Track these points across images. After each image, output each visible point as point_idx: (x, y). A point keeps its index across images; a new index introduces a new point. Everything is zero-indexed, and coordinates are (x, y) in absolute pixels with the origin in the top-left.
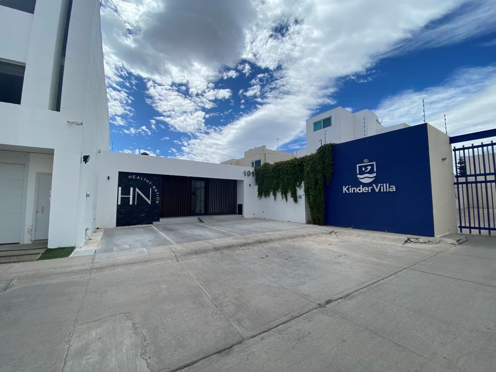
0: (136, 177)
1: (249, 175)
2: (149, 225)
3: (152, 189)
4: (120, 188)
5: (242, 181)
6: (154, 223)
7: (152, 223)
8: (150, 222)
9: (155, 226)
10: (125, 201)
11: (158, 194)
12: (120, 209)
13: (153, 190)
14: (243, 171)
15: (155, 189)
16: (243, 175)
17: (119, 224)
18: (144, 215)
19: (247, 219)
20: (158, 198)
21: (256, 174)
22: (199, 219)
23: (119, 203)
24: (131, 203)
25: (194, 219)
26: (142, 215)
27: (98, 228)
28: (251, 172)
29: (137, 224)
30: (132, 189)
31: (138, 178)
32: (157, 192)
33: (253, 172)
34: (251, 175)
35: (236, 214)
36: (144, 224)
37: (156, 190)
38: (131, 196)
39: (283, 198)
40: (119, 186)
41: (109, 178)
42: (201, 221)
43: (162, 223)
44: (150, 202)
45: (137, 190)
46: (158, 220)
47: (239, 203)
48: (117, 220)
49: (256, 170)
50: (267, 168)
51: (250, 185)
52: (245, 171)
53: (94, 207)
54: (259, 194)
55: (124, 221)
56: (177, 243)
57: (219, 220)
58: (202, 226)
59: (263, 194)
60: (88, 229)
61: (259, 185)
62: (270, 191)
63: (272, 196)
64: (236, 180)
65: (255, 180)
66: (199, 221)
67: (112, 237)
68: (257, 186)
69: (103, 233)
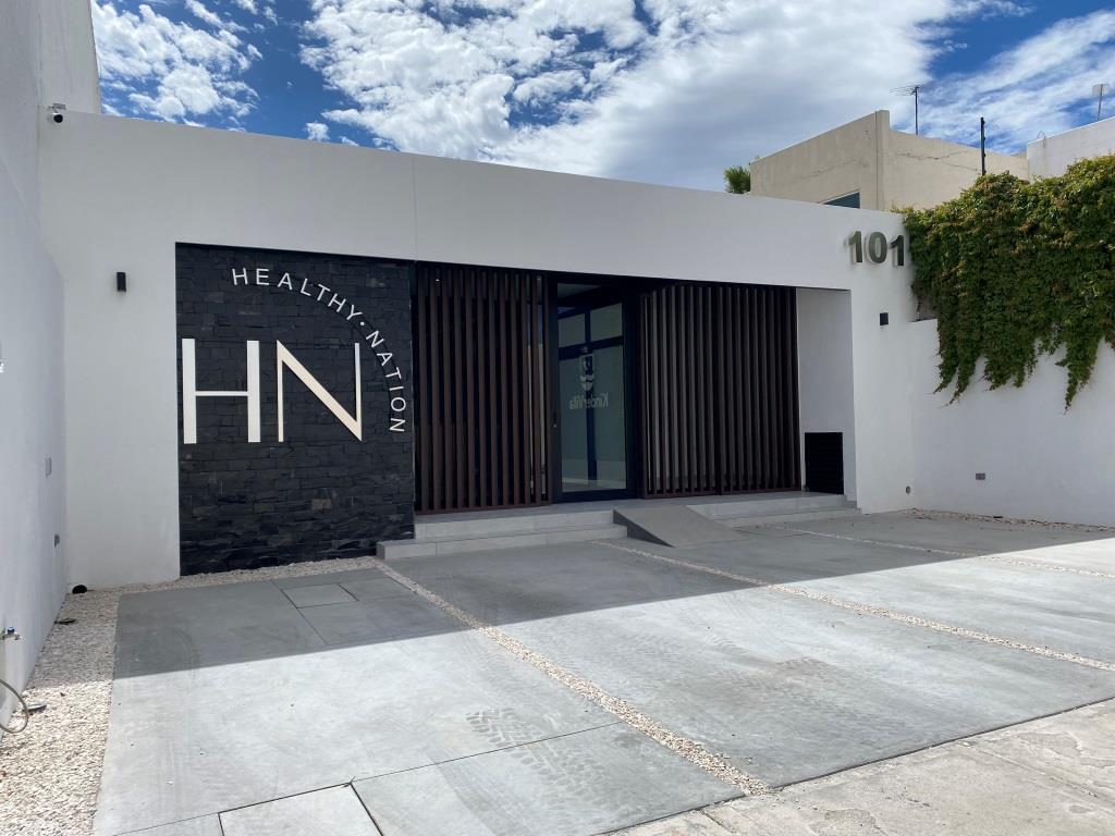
0: (276, 275)
1: (881, 259)
2: (366, 562)
3: (366, 345)
4: (189, 345)
5: (836, 296)
6: (393, 550)
7: (372, 551)
8: (364, 543)
9: (395, 565)
10: (220, 419)
11: (396, 381)
13: (369, 356)
14: (849, 231)
15: (384, 348)
16: (847, 254)
17: (199, 553)
18: (328, 504)
19: (873, 519)
20: (400, 403)
21: (915, 256)
22: (619, 519)
23: (191, 437)
24: (254, 435)
25: (592, 521)
26: (318, 504)
27: (80, 589)
28: (889, 239)
29: (297, 560)
30: (253, 348)
31: (286, 280)
32: (393, 364)
33: (898, 242)
34: (891, 255)
35: (797, 487)
36: (331, 557)
37: (386, 357)
38: (253, 394)
40: (182, 334)
41: (121, 282)
42: (637, 533)
43: (429, 551)
44: (355, 427)
45: (284, 355)
46: (404, 531)
47: (811, 421)
48: (184, 535)
49: (916, 228)
50: (1014, 208)
51: (884, 319)
52: (858, 235)
53: (49, 462)
54: (947, 371)
55: (219, 541)
56: (760, 773)
57: (731, 524)
58: (692, 573)
59: (981, 365)
60: (11, 632)
61: (953, 315)
62: (1038, 343)
63: (1049, 372)
64: (793, 289)
65: (909, 288)
66: (621, 530)
67: (184, 676)
68: (934, 323)
69: (121, 636)
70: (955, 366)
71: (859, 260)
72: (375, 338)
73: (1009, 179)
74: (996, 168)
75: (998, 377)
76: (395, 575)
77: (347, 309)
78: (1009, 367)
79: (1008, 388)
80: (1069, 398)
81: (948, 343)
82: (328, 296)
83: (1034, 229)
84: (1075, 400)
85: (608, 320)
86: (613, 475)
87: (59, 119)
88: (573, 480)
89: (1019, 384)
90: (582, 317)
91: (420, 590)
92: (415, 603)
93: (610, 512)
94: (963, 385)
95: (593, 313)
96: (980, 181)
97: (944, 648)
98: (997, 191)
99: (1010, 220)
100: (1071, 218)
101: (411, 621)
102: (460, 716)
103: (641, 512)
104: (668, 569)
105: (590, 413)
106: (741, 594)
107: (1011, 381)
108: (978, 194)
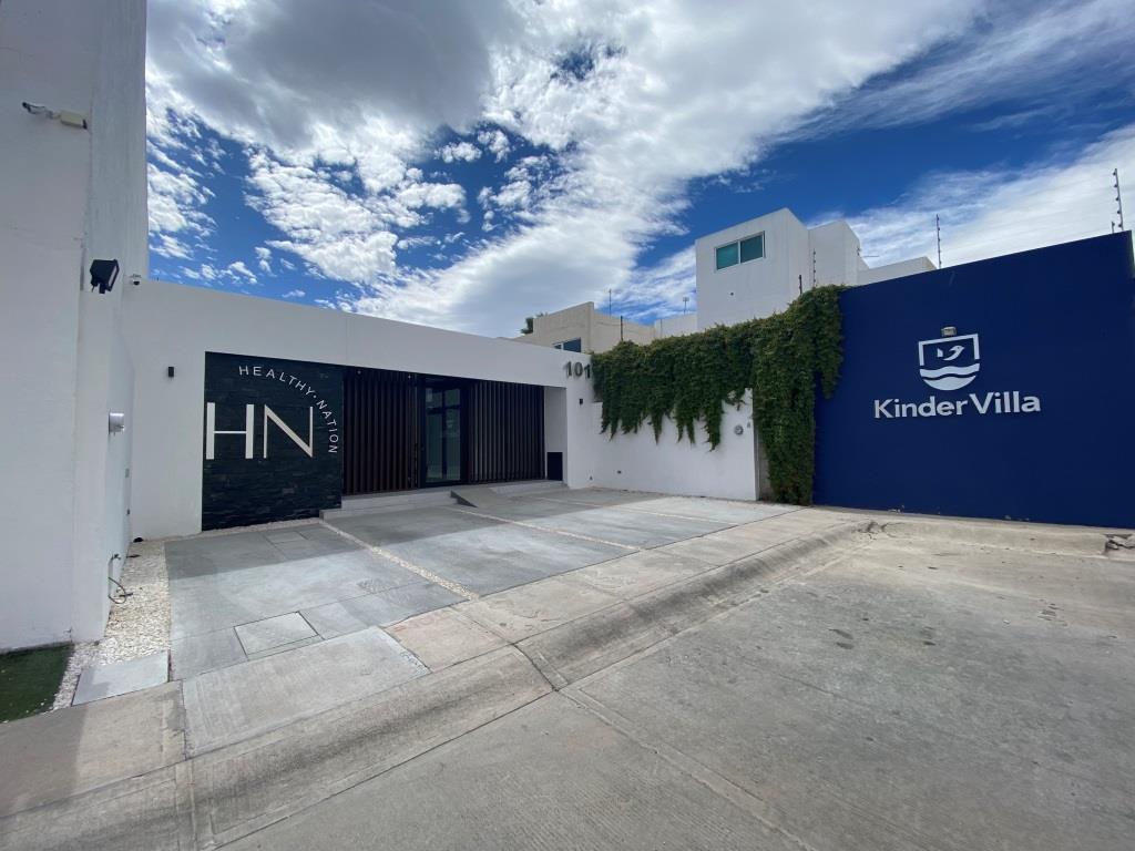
0: (265, 370)
1: (581, 374)
2: (313, 521)
3: (316, 408)
4: (211, 407)
5: (560, 391)
6: (328, 514)
7: (317, 515)
8: (312, 511)
9: (329, 522)
10: (228, 447)
11: (333, 426)
12: (211, 471)
13: (318, 414)
14: (564, 363)
15: (326, 409)
16: (565, 373)
17: (210, 522)
18: (292, 491)
19: (577, 492)
20: (335, 438)
21: (596, 373)
22: (453, 495)
23: (211, 455)
24: (249, 454)
25: (440, 497)
26: (286, 491)
27: (139, 540)
28: (584, 366)
29: (273, 521)
30: (250, 409)
31: (271, 373)
32: (331, 419)
33: (588, 367)
34: (584, 373)
35: (543, 478)
36: (293, 519)
37: (328, 414)
38: (249, 433)
39: (681, 437)
40: (207, 400)
41: (171, 372)
42: (462, 502)
43: (349, 514)
44: (309, 450)
45: (268, 412)
46: (336, 504)
47: (550, 447)
48: (205, 508)
49: (595, 360)
50: (632, 356)
51: (581, 401)
52: (570, 363)
53: (128, 471)
54: (605, 426)
55: (227, 511)
57: (509, 496)
58: (483, 519)
59: (620, 423)
60: (116, 556)
61: (608, 401)
62: (642, 415)
63: (646, 429)
64: (543, 387)
65: (591, 388)
66: (454, 500)
67: (210, 578)
68: (601, 404)
69: (168, 561)
70: (609, 423)
71: (570, 374)
72: (322, 404)
73: (631, 344)
74: (626, 339)
75: (627, 430)
76: (329, 526)
77: (306, 388)
78: (631, 425)
79: (631, 434)
80: (656, 439)
81: (606, 412)
82: (296, 381)
83: (639, 366)
84: (658, 441)
85: (454, 397)
86: (454, 473)
87: (137, 283)
88: (433, 474)
89: (636, 432)
90: (441, 394)
91: (342, 533)
92: (340, 539)
93: (449, 493)
94: (614, 431)
95: (447, 393)
96: (620, 343)
98: (626, 348)
99: (630, 361)
100: (651, 361)
101: (336, 546)
102: (354, 583)
103: (464, 492)
104: (471, 517)
105: (444, 440)
106: (500, 527)
107: (633, 430)
108: (619, 349)
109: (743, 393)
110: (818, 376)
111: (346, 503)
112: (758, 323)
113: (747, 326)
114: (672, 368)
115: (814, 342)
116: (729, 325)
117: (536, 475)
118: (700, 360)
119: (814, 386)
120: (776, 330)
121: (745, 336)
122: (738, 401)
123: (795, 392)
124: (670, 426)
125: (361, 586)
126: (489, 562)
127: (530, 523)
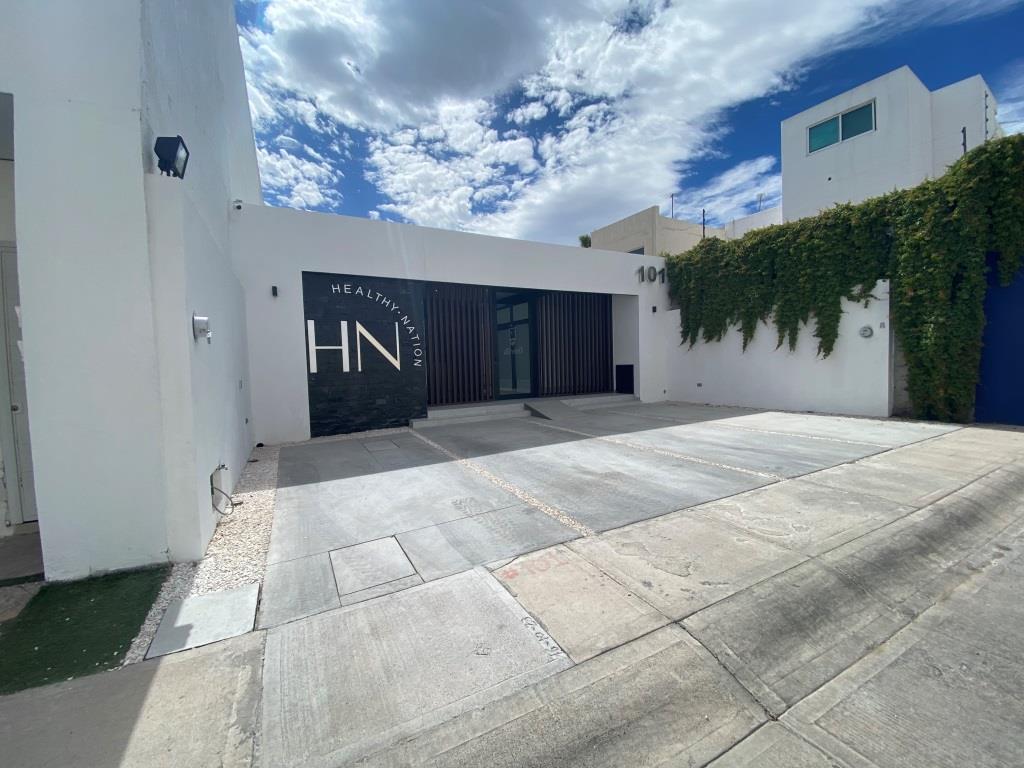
0: (354, 289)
1: (654, 280)
2: (404, 430)
3: (401, 323)
4: (311, 324)
5: (632, 298)
6: (417, 423)
7: (407, 424)
8: (403, 420)
9: (417, 430)
10: (329, 360)
12: (316, 384)
14: (636, 268)
15: (410, 325)
16: (637, 278)
17: (318, 429)
18: (384, 402)
19: (649, 406)
20: (418, 352)
21: (670, 278)
22: (527, 408)
23: (314, 369)
24: (346, 368)
25: (514, 409)
26: (380, 402)
27: (260, 445)
28: (658, 270)
29: (370, 429)
30: (344, 325)
31: (360, 291)
32: (415, 332)
33: (662, 271)
34: (658, 278)
35: (612, 391)
36: (387, 427)
37: (411, 329)
38: (345, 348)
39: (780, 343)
40: (307, 318)
41: (275, 291)
42: (536, 414)
43: (435, 424)
44: (397, 364)
45: (360, 328)
46: (422, 414)
47: (619, 360)
48: (312, 417)
49: (671, 264)
50: (718, 254)
51: (654, 309)
52: (643, 268)
53: (241, 382)
54: (685, 335)
55: (329, 420)
56: (591, 526)
57: (581, 409)
58: (561, 432)
59: (701, 332)
60: (223, 466)
61: (687, 307)
62: (728, 320)
63: (733, 335)
64: (610, 295)
65: (666, 296)
66: (528, 413)
67: (312, 486)
68: (677, 312)
69: (279, 468)
70: (689, 332)
71: (643, 280)
72: (405, 320)
73: (716, 240)
74: (709, 235)
75: (709, 337)
76: (418, 436)
77: (391, 305)
78: (715, 333)
79: (713, 343)
80: (745, 347)
81: (685, 321)
82: (381, 299)
83: (727, 264)
84: (747, 348)
85: (522, 311)
86: (525, 386)
87: (239, 207)
88: (506, 389)
89: (719, 340)
90: (508, 309)
91: (430, 442)
92: (429, 449)
93: (523, 405)
94: (693, 341)
95: (515, 308)
96: (702, 241)
97: (680, 466)
98: (710, 246)
99: (716, 260)
100: (744, 259)
101: (426, 457)
102: (448, 502)
103: (538, 404)
104: (549, 430)
105: (513, 356)
106: (584, 441)
107: (715, 339)
108: (701, 247)
109: (873, 285)
110: (993, 257)
111: (432, 413)
112: (899, 197)
113: (884, 201)
114: (773, 263)
115: (990, 211)
116: (856, 202)
117: (604, 388)
118: (812, 250)
119: (986, 270)
120: (931, 201)
121: (883, 214)
122: (866, 295)
123: (957, 280)
124: (767, 332)
125: (458, 505)
126: (588, 483)
127: (617, 438)
